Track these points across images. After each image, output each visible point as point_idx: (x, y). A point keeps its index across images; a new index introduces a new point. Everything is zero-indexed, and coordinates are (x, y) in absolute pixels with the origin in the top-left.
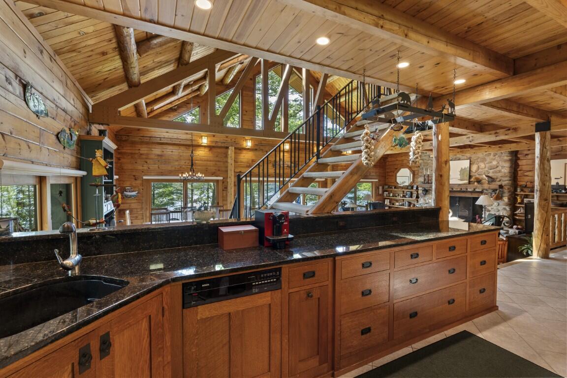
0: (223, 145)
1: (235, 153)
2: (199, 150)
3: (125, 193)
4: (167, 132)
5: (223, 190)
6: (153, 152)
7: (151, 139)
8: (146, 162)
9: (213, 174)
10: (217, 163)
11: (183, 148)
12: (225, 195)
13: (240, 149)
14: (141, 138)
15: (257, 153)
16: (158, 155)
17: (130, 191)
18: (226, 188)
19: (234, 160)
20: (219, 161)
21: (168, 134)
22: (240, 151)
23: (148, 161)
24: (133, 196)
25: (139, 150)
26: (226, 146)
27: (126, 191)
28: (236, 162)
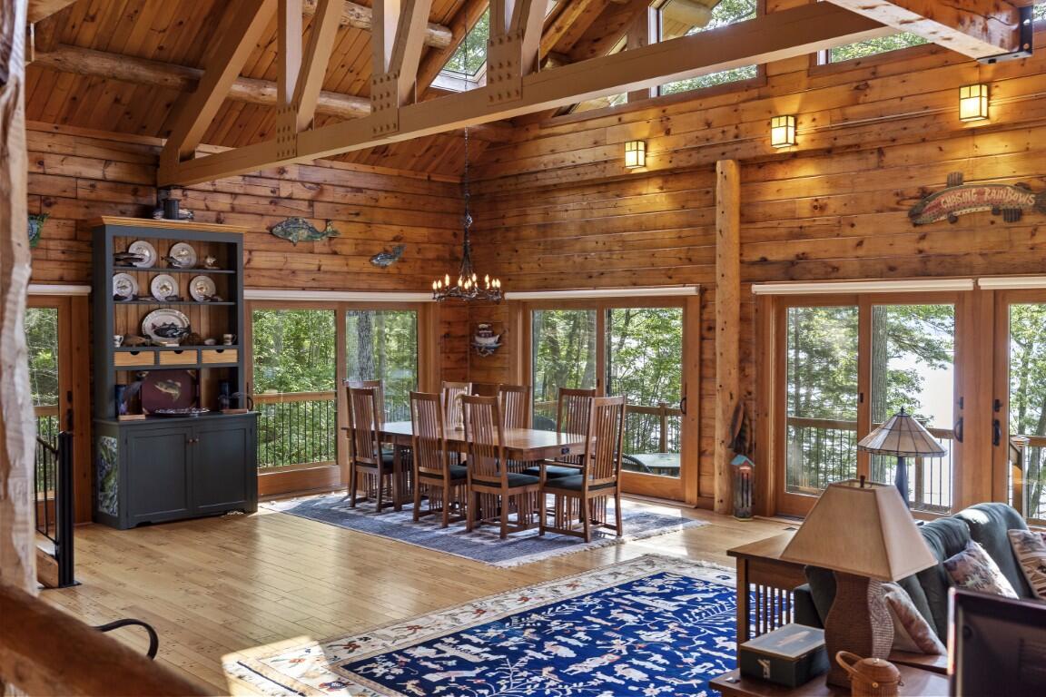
0: (693, 161)
1: (743, 183)
2: (632, 191)
3: (478, 339)
4: (553, 151)
5: (702, 338)
6: (529, 218)
7: (524, 179)
8: (517, 251)
9: (671, 277)
10: (686, 231)
11: (592, 196)
12: (707, 356)
13: (759, 165)
14: (501, 182)
15: (835, 166)
16: (539, 226)
17: (485, 337)
18: (711, 329)
19: (742, 215)
20: (690, 226)
21: (553, 157)
22: (761, 174)
23: (518, 247)
24: (490, 348)
25: (504, 217)
26: (704, 161)
27: (480, 335)
28: (746, 218)
